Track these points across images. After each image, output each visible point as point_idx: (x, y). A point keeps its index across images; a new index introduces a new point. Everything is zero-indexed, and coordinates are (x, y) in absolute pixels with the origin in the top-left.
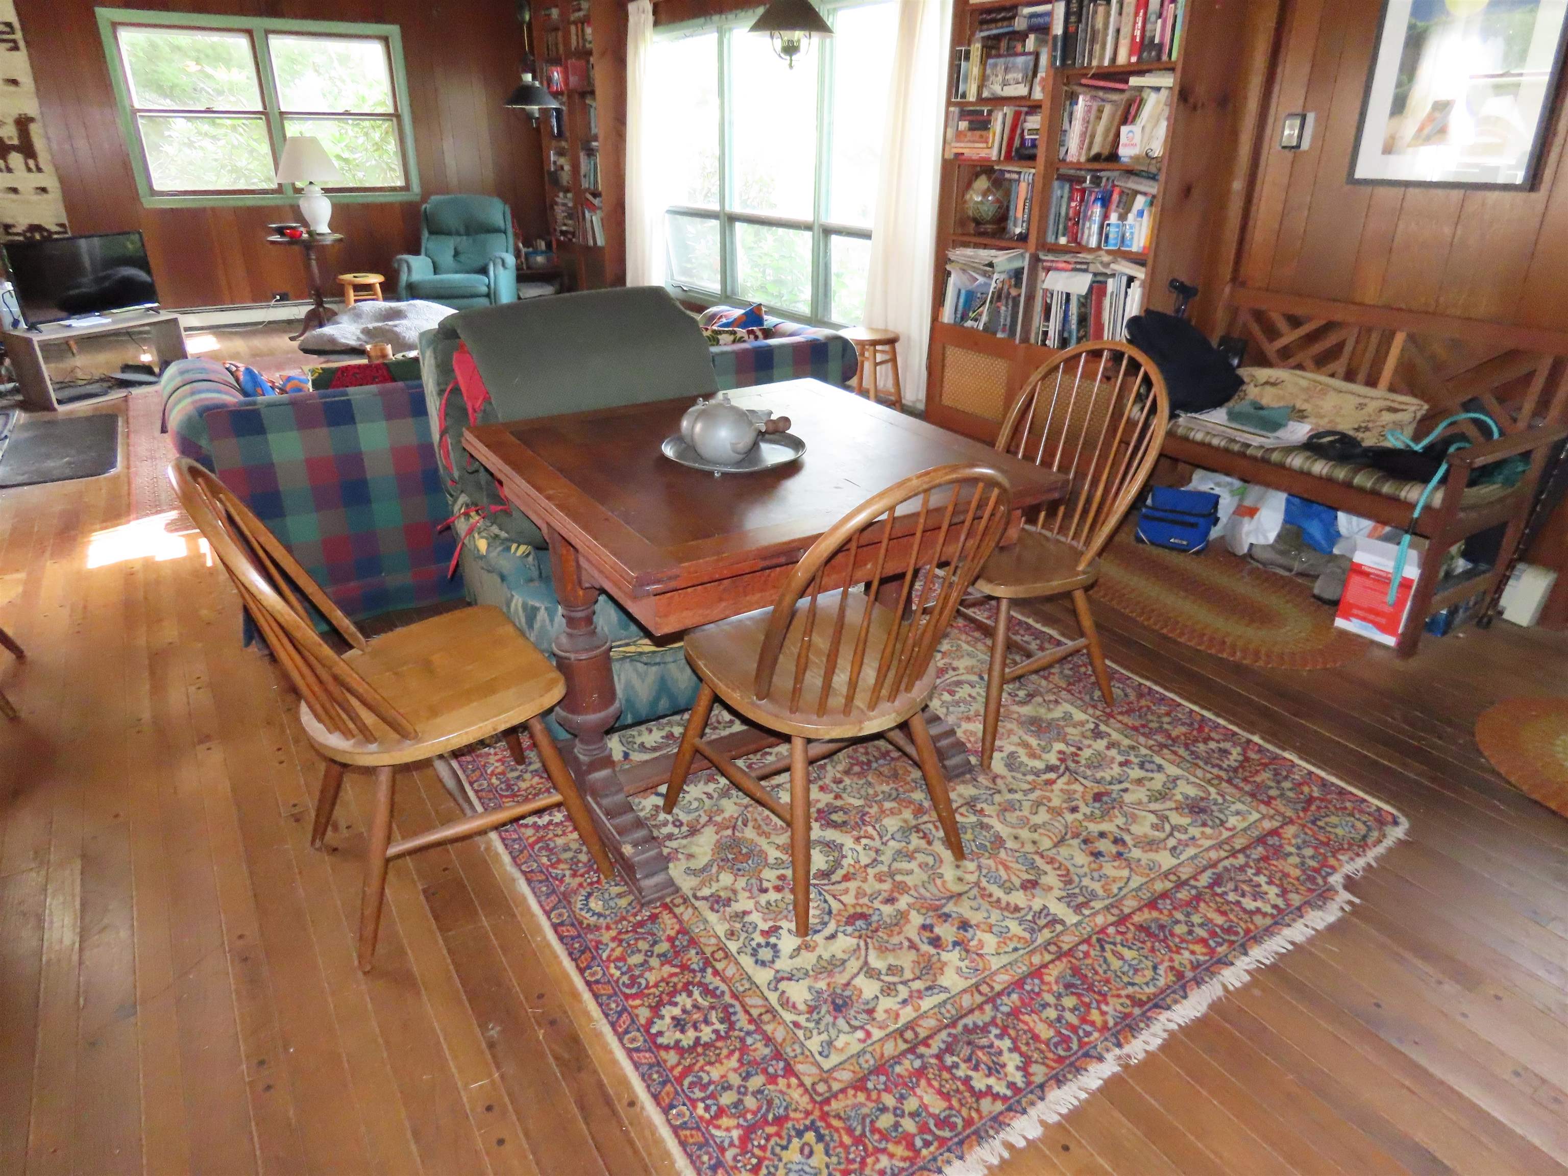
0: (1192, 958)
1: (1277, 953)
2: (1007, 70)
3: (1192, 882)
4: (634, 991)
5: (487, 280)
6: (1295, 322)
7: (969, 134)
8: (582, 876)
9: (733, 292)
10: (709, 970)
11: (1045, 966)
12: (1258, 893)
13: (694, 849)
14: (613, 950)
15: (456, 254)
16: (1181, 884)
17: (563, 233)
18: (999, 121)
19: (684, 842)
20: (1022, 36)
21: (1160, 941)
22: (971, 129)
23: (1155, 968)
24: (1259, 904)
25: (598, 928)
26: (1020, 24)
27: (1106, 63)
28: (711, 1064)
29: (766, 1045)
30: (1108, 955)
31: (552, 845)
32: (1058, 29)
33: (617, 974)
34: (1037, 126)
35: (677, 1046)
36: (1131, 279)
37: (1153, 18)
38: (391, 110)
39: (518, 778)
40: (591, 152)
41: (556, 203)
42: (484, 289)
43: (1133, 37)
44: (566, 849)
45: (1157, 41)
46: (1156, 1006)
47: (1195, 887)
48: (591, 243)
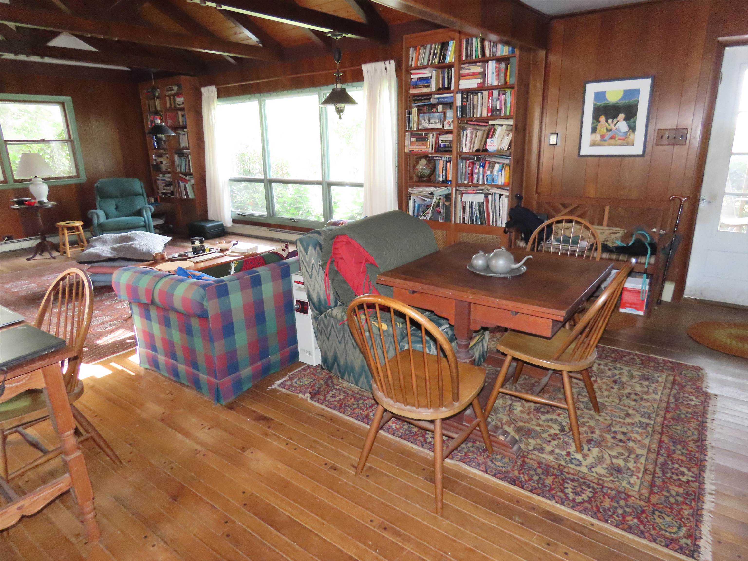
0: (695, 424)
2: (430, 118)
3: (670, 401)
4: (548, 488)
5: (143, 219)
6: (565, 206)
7: (417, 143)
8: (481, 455)
9: (274, 214)
10: (564, 473)
11: (661, 438)
12: (690, 399)
14: (524, 477)
15: (117, 208)
16: (668, 403)
17: (163, 193)
18: (432, 137)
20: (434, 106)
21: (682, 421)
22: (416, 141)
23: (689, 430)
24: (694, 402)
25: (509, 472)
26: (433, 101)
27: (479, 116)
28: (602, 502)
29: (612, 491)
30: (673, 430)
32: (459, 103)
33: (535, 485)
34: (452, 139)
35: (584, 501)
36: (501, 195)
37: (495, 100)
40: (181, 154)
41: (158, 180)
42: (143, 224)
43: (488, 107)
45: (498, 108)
46: (702, 440)
47: (672, 402)
48: (184, 197)
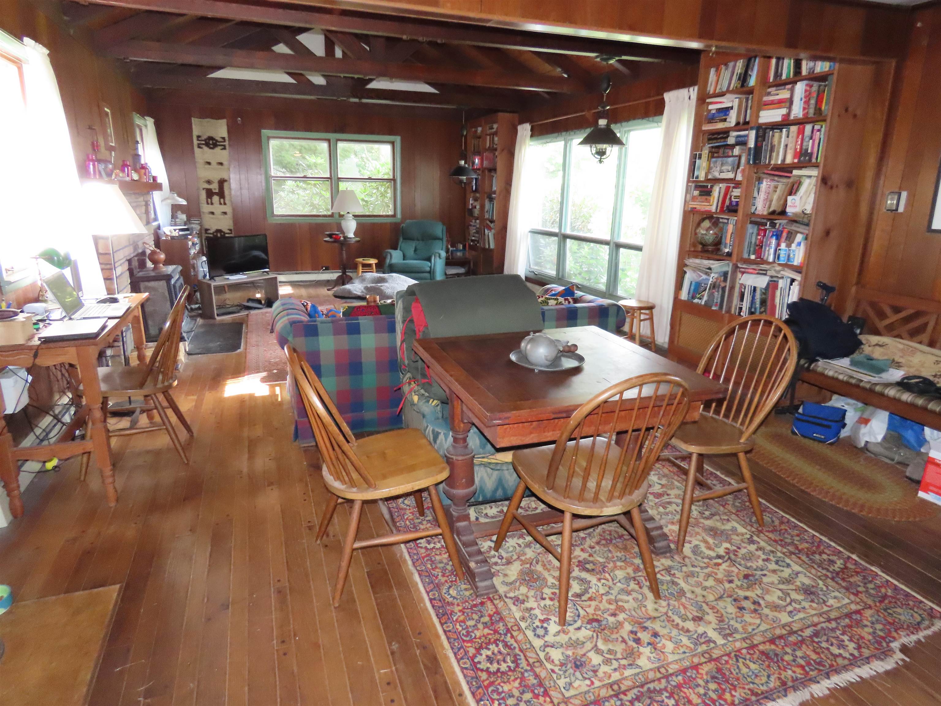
0: (793, 675)
1: (849, 681)
2: (722, 165)
3: (800, 633)
4: (468, 639)
5: (430, 264)
6: (897, 310)
7: (700, 197)
8: (447, 577)
9: (563, 276)
10: (509, 635)
11: (701, 664)
12: (843, 645)
13: (508, 572)
14: (459, 616)
15: (415, 250)
16: (792, 633)
17: (472, 241)
18: (717, 191)
19: (503, 567)
20: (732, 147)
21: (774, 662)
22: (700, 195)
23: (769, 676)
24: (841, 651)
25: (453, 604)
26: (731, 141)
27: (779, 162)
28: (504, 682)
29: (535, 679)
30: (741, 665)
31: (433, 559)
32: (751, 144)
33: (460, 629)
34: (739, 194)
35: (487, 670)
36: (793, 280)
37: (807, 139)
38: (391, 177)
39: (420, 523)
40: (491, 200)
41: (471, 225)
42: (428, 269)
43: (796, 149)
44: (441, 562)
45: (809, 151)
46: (766, 698)
47: (801, 636)
48: (487, 247)
